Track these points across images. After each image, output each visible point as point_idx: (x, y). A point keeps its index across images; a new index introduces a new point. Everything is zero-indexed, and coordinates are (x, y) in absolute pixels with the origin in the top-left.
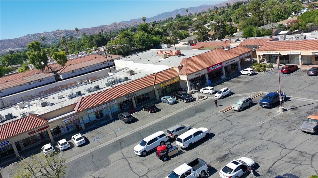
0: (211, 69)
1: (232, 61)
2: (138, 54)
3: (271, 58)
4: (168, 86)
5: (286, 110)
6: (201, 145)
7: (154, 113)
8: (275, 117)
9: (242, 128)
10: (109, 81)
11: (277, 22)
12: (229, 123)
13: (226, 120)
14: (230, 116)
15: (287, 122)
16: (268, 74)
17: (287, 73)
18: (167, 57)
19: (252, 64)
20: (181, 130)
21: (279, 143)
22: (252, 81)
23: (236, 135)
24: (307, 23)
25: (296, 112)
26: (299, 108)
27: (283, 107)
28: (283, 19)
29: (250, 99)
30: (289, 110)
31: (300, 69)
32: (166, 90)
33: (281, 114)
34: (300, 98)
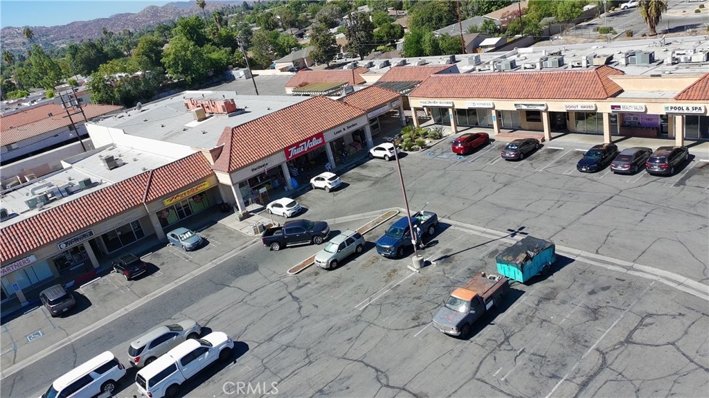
0: (295, 152)
1: (348, 128)
2: (143, 108)
3: (441, 115)
4: (193, 197)
5: (428, 263)
6: (203, 384)
7: (137, 279)
8: (399, 285)
9: (317, 322)
10: (36, 192)
11: (486, 13)
12: (296, 305)
13: (293, 297)
14: (306, 284)
15: (418, 301)
16: (427, 157)
17: (465, 154)
18: (206, 118)
19: (402, 127)
20: (167, 342)
21: (378, 367)
22: (387, 178)
23: (294, 347)
24: (541, 17)
25: (448, 267)
26: (456, 257)
27: (421, 258)
28: (499, 6)
29: (358, 236)
30: (435, 263)
31: (493, 140)
32: (190, 208)
33: (414, 277)
34: (469, 226)
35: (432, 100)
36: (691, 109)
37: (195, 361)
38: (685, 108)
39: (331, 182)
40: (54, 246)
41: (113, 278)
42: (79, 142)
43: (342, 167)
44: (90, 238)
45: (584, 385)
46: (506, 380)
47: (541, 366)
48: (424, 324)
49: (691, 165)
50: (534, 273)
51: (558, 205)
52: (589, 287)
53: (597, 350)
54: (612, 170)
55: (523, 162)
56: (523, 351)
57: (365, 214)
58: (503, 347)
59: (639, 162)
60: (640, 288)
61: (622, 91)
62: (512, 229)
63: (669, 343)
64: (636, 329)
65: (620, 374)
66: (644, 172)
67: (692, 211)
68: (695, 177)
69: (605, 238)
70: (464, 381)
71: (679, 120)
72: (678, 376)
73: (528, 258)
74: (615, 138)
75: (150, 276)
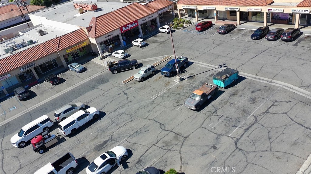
0: (125, 29)
1: (149, 18)
2: (54, 7)
3: (191, 12)
4: (79, 49)
5: (183, 79)
6: (87, 129)
7: (56, 85)
8: (170, 89)
9: (135, 104)
12: (126, 97)
13: (125, 93)
14: (130, 88)
15: (178, 95)
16: (184, 32)
17: (201, 31)
18: (84, 13)
19: (174, 18)
21: (161, 123)
22: (166, 41)
23: (125, 114)
25: (192, 81)
26: (196, 77)
27: (180, 77)
29: (153, 67)
30: (186, 79)
31: (214, 25)
32: (78, 54)
33: (177, 85)
34: (202, 63)
35: (187, 6)
36: (303, 11)
37: (83, 119)
38: (301, 11)
39: (141, 43)
40: (18, 70)
41: (46, 84)
42: (26, 23)
43: (146, 36)
44: (34, 66)
45: (247, 130)
46: (214, 128)
47: (229, 122)
48: (181, 105)
49: (301, 37)
50: (229, 83)
51: (241, 54)
52: (252, 90)
53: (253, 115)
54: (266, 38)
55: (227, 35)
56: (222, 116)
57: (156, 57)
58: (214, 114)
59: (278, 35)
60: (273, 90)
61: (273, 2)
62: (221, 65)
63: (284, 113)
64: (270, 107)
65: (262, 125)
66: (280, 40)
67: (299, 57)
68: (302, 42)
69: (260, 69)
70: (197, 128)
71: (298, 16)
72: (286, 126)
73: (227, 77)
74: (268, 24)
75: (62, 84)
